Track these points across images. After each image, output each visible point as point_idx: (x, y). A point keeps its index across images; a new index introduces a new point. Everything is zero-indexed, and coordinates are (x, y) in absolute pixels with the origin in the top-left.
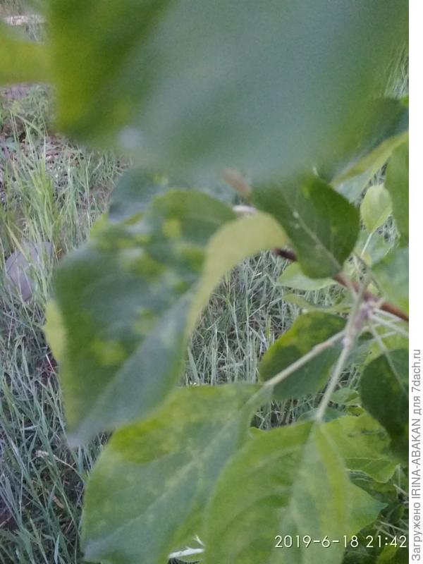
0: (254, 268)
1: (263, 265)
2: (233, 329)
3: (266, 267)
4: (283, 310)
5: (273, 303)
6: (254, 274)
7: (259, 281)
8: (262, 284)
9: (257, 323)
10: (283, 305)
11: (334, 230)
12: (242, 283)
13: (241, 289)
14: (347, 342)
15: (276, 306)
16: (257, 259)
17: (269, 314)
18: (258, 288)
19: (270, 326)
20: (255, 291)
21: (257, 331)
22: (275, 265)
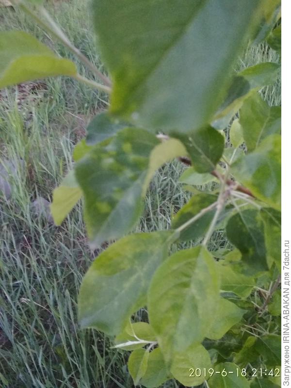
0: (161, 174)
1: (167, 172)
2: (148, 215)
3: (170, 173)
4: (181, 201)
5: (175, 197)
6: (162, 178)
7: (165, 183)
8: (167, 185)
9: (164, 211)
10: (181, 197)
11: (211, 147)
12: (154, 184)
13: (153, 188)
14: (219, 207)
15: (177, 199)
16: (163, 168)
17: (173, 204)
18: (165, 187)
19: (173, 211)
20: (163, 190)
21: (165, 215)
22: (175, 171)
